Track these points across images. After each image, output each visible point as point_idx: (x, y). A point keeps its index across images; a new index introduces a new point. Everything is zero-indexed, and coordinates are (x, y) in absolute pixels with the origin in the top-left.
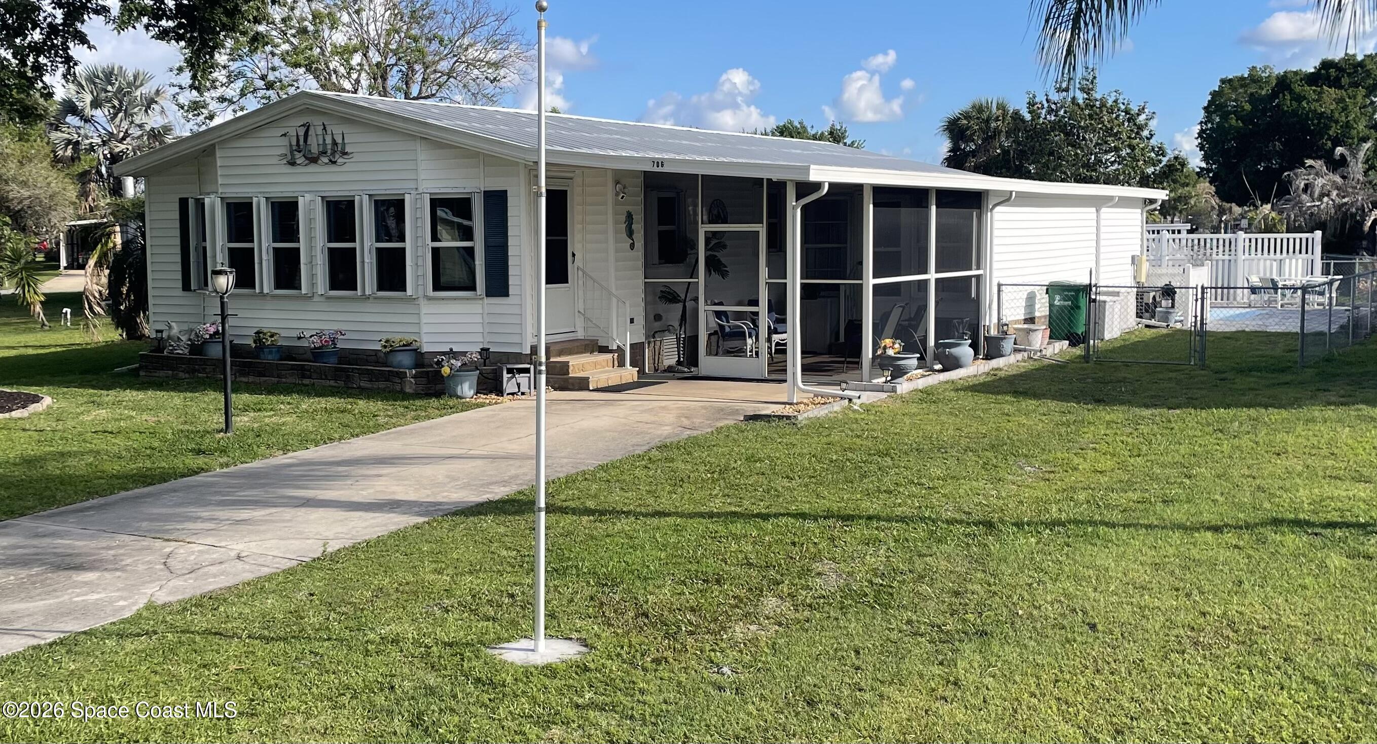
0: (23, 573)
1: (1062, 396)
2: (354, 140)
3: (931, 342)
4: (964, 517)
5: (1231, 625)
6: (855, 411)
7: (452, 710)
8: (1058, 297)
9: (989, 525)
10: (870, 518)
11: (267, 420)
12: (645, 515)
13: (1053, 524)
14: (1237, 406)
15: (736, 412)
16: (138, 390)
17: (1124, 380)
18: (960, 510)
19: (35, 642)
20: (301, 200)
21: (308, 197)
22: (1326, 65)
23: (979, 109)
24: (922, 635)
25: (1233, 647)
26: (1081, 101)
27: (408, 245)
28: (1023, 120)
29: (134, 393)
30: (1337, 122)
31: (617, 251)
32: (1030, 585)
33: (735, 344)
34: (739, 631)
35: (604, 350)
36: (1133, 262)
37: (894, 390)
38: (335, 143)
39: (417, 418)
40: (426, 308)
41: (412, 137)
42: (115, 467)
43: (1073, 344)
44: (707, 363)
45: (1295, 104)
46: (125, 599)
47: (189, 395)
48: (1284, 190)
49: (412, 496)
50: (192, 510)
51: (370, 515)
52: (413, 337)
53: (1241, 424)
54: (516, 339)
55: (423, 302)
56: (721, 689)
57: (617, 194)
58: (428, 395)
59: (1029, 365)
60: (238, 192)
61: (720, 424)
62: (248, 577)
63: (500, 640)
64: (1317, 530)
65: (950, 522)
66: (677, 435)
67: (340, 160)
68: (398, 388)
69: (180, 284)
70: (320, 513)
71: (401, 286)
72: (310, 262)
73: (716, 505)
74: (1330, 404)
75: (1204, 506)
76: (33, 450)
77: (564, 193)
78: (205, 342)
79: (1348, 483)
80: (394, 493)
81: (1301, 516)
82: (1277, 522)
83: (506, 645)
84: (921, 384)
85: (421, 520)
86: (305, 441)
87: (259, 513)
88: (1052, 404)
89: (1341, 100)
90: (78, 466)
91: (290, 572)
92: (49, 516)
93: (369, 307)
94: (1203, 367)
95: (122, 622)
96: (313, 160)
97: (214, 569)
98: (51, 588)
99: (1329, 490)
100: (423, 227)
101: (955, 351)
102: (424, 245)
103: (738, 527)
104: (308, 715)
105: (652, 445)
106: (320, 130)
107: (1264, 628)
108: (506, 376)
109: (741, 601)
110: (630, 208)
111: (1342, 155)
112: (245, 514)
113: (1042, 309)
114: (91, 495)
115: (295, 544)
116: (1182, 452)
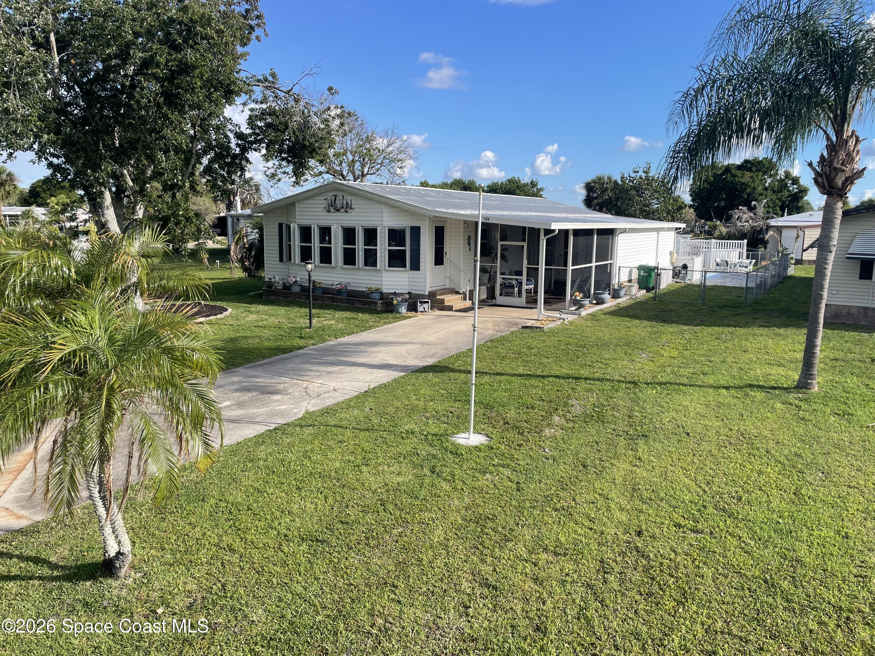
0: (250, 395)
1: (649, 319)
2: (355, 202)
3: (592, 292)
4: (623, 379)
5: (742, 434)
6: (566, 325)
7: (445, 466)
8: (642, 272)
9: (635, 383)
10: (586, 379)
11: (324, 322)
12: (494, 374)
13: (660, 384)
14: (723, 326)
15: (516, 324)
16: (264, 305)
17: (672, 310)
18: (621, 375)
19: (267, 428)
20: (332, 227)
21: (335, 226)
22: (746, 162)
23: (600, 179)
24: (621, 436)
25: (745, 445)
26: (643, 177)
27: (378, 248)
28: (618, 184)
29: (263, 306)
30: (750, 187)
31: (464, 252)
32: (658, 413)
33: (510, 290)
34: (547, 432)
35: (457, 293)
36: (670, 254)
37: (580, 314)
38: (347, 204)
39: (385, 323)
40: (385, 274)
41: (381, 203)
42: (270, 344)
43: (648, 291)
44: (500, 299)
45: (732, 178)
46: (296, 409)
47: (287, 308)
48: (729, 218)
49: (395, 362)
50: (307, 366)
51: (381, 371)
52: (380, 287)
53: (726, 335)
54: (422, 289)
55: (384, 272)
56: (547, 459)
57: (465, 228)
58: (386, 312)
59: (630, 302)
60: (305, 222)
61: (512, 330)
62: (341, 399)
63: (453, 433)
64: (768, 390)
65: (619, 381)
66: (496, 335)
67: (350, 211)
68: (374, 308)
69: (278, 259)
70: (360, 369)
71: (374, 264)
72: (336, 253)
73: (521, 371)
74: (761, 326)
75: (720, 377)
76: (232, 335)
77: (443, 228)
78: (291, 285)
79: (776, 367)
80: (387, 360)
81: (761, 383)
82: (751, 386)
83: (456, 436)
84: (590, 311)
85: (403, 374)
86: (343, 334)
87: (336, 368)
88: (646, 323)
89: (752, 177)
90: (253, 343)
91: (357, 397)
92: (250, 367)
93: (361, 273)
94: (704, 304)
95: (299, 419)
96: (338, 210)
97: (326, 395)
98: (264, 403)
99: (768, 370)
100: (385, 240)
101: (602, 296)
102: (385, 248)
103: (533, 381)
104: (389, 466)
105: (487, 339)
106: (341, 198)
107: (756, 437)
108: (419, 304)
109: (544, 418)
110: (470, 234)
111: (755, 205)
112: (330, 369)
113: (635, 276)
114: (264, 357)
115: (355, 384)
116: (705, 349)
